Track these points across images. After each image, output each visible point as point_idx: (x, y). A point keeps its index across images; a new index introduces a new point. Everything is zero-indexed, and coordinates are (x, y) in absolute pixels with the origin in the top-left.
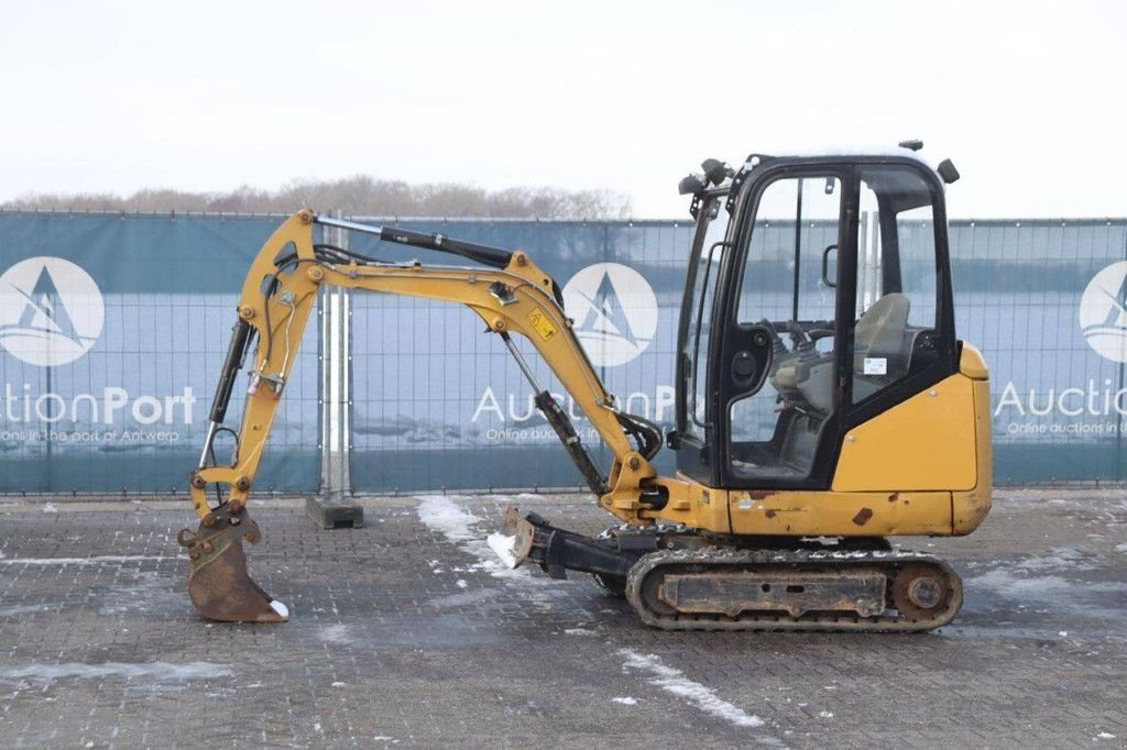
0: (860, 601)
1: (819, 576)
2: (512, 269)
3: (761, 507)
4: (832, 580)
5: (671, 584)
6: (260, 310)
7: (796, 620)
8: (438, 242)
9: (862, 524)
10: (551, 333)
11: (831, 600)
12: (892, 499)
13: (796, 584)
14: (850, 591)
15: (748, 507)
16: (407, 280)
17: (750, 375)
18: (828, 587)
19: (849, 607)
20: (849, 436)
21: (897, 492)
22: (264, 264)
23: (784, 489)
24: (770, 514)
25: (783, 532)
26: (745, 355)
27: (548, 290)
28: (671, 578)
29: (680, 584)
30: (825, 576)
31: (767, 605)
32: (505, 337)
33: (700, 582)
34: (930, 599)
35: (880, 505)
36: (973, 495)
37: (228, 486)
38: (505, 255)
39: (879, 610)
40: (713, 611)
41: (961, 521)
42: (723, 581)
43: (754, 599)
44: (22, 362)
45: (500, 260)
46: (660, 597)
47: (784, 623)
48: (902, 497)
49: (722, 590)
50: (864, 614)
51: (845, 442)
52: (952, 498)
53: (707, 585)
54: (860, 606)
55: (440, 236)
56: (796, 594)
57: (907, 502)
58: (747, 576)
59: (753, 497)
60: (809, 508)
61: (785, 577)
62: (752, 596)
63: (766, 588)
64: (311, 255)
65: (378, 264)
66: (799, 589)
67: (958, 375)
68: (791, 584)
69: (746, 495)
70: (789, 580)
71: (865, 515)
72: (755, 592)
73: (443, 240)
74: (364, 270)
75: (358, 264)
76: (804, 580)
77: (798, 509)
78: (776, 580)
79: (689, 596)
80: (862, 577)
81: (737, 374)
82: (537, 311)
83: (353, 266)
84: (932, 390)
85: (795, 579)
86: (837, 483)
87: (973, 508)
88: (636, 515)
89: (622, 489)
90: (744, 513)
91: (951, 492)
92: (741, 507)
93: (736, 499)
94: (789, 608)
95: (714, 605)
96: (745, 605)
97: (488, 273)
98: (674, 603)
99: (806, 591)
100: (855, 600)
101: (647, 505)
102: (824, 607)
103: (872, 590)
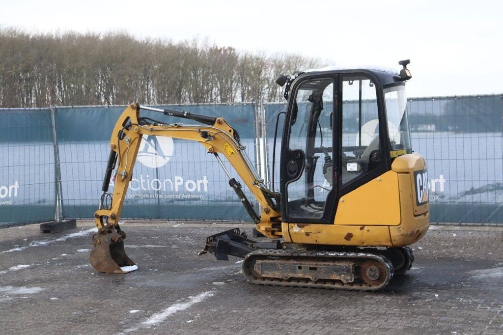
0: (343, 275)
1: (324, 263)
2: (216, 126)
3: (303, 231)
4: (329, 265)
5: (258, 264)
6: (117, 145)
7: (316, 283)
8: (185, 115)
9: (349, 240)
10: (233, 153)
11: (329, 274)
12: (361, 229)
13: (314, 266)
14: (338, 271)
15: (297, 231)
16: (173, 132)
17: (295, 171)
18: (328, 268)
19: (337, 278)
20: (341, 199)
21: (364, 225)
22: (118, 127)
23: (313, 223)
24: (307, 234)
25: (314, 242)
26: (293, 162)
27: (231, 135)
28: (259, 262)
29: (262, 264)
30: (327, 263)
31: (301, 275)
32: (216, 155)
33: (271, 264)
34: (374, 276)
35: (356, 231)
36: (399, 228)
37: (107, 217)
38: (213, 119)
39: (351, 280)
40: (277, 277)
41: (394, 240)
42: (281, 264)
43: (295, 272)
44: (147, 168)
45: (211, 122)
46: (255, 270)
47: (310, 284)
48: (366, 228)
49: (280, 268)
50: (344, 281)
51: (339, 202)
52: (389, 229)
53: (274, 265)
54: (342, 278)
55: (186, 112)
56: (313, 271)
57: (368, 230)
58: (292, 262)
59: (299, 226)
60: (324, 232)
61: (309, 263)
62: (293, 271)
63: (300, 268)
64: (136, 122)
65: (162, 125)
66: (315, 269)
67: (391, 171)
68: (311, 266)
69: (296, 225)
70: (310, 264)
71: (349, 236)
72: (295, 269)
73: (187, 114)
74: (156, 128)
75: (154, 125)
76: (317, 265)
77: (319, 232)
78: (304, 264)
79: (266, 269)
80: (344, 264)
81: (290, 171)
82: (227, 144)
83: (151, 126)
84: (378, 178)
85: (313, 264)
86: (336, 221)
87: (399, 234)
88: (270, 233)
89: (264, 222)
90: (295, 233)
91: (389, 226)
92: (294, 231)
93: (292, 227)
94: (310, 277)
95: (277, 275)
96: (291, 275)
97: (206, 127)
98: (260, 273)
99: (318, 270)
100: (340, 275)
101: (276, 229)
102: (327, 278)
103: (348, 270)
